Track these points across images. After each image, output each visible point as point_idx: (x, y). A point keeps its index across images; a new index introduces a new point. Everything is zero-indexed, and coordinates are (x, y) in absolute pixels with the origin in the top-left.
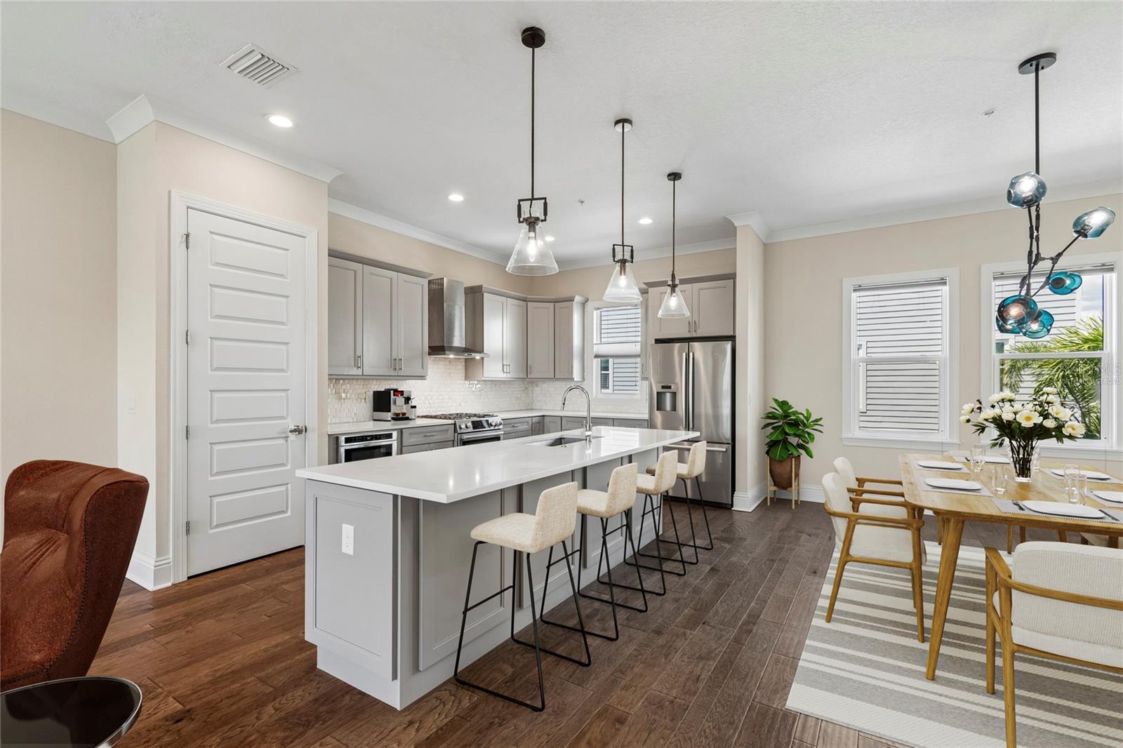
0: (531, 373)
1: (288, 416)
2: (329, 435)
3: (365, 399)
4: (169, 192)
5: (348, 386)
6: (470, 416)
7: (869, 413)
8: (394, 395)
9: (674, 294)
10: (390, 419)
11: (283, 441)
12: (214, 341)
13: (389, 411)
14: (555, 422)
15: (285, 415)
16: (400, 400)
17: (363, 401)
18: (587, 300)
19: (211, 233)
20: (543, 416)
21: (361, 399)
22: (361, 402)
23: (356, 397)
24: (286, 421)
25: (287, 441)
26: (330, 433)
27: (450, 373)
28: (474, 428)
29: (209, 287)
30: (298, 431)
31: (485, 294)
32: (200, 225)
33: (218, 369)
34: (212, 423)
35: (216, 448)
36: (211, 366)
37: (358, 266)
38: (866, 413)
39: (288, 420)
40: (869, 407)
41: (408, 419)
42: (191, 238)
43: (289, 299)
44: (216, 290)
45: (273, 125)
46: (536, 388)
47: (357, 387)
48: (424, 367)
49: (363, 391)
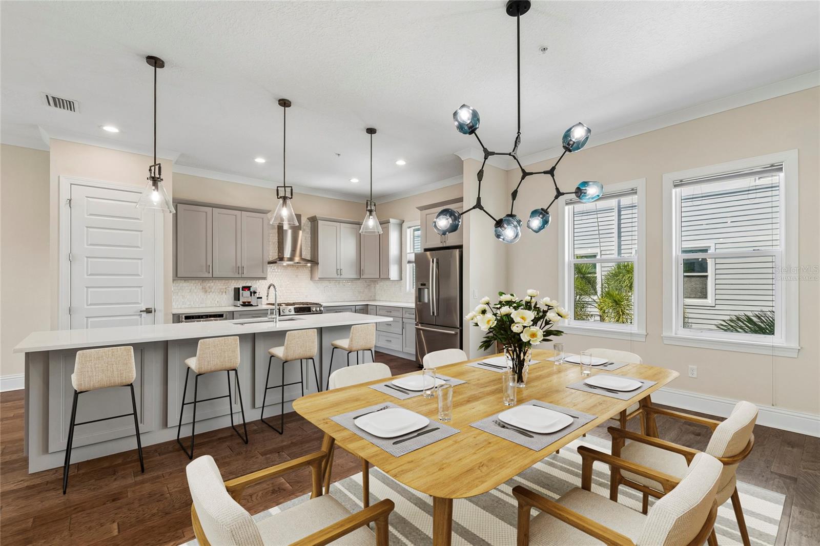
0: (363, 275)
1: (142, 302)
2: (173, 314)
3: (226, 292)
4: (59, 177)
5: (212, 284)
6: (293, 304)
7: (717, 307)
8: (242, 290)
9: (371, 217)
10: (239, 305)
11: (138, 317)
12: (88, 259)
13: (239, 300)
14: (373, 309)
15: (139, 302)
16: (247, 293)
17: (224, 294)
18: (403, 222)
19: (87, 197)
20: (367, 305)
21: (223, 292)
22: (222, 294)
23: (219, 291)
24: (140, 305)
25: (141, 317)
26: (173, 313)
27: (297, 275)
28: (295, 312)
29: (86, 228)
30: (148, 311)
31: (319, 221)
32: (79, 194)
33: (91, 275)
34: (87, 305)
35: (90, 320)
36: (87, 273)
37: (209, 209)
38: (714, 307)
39: (142, 305)
40: (718, 302)
41: (252, 305)
42: (72, 202)
43: (143, 232)
44: (91, 230)
45: (106, 131)
46: (377, 286)
47: (219, 284)
48: (265, 272)
49: (224, 287)
